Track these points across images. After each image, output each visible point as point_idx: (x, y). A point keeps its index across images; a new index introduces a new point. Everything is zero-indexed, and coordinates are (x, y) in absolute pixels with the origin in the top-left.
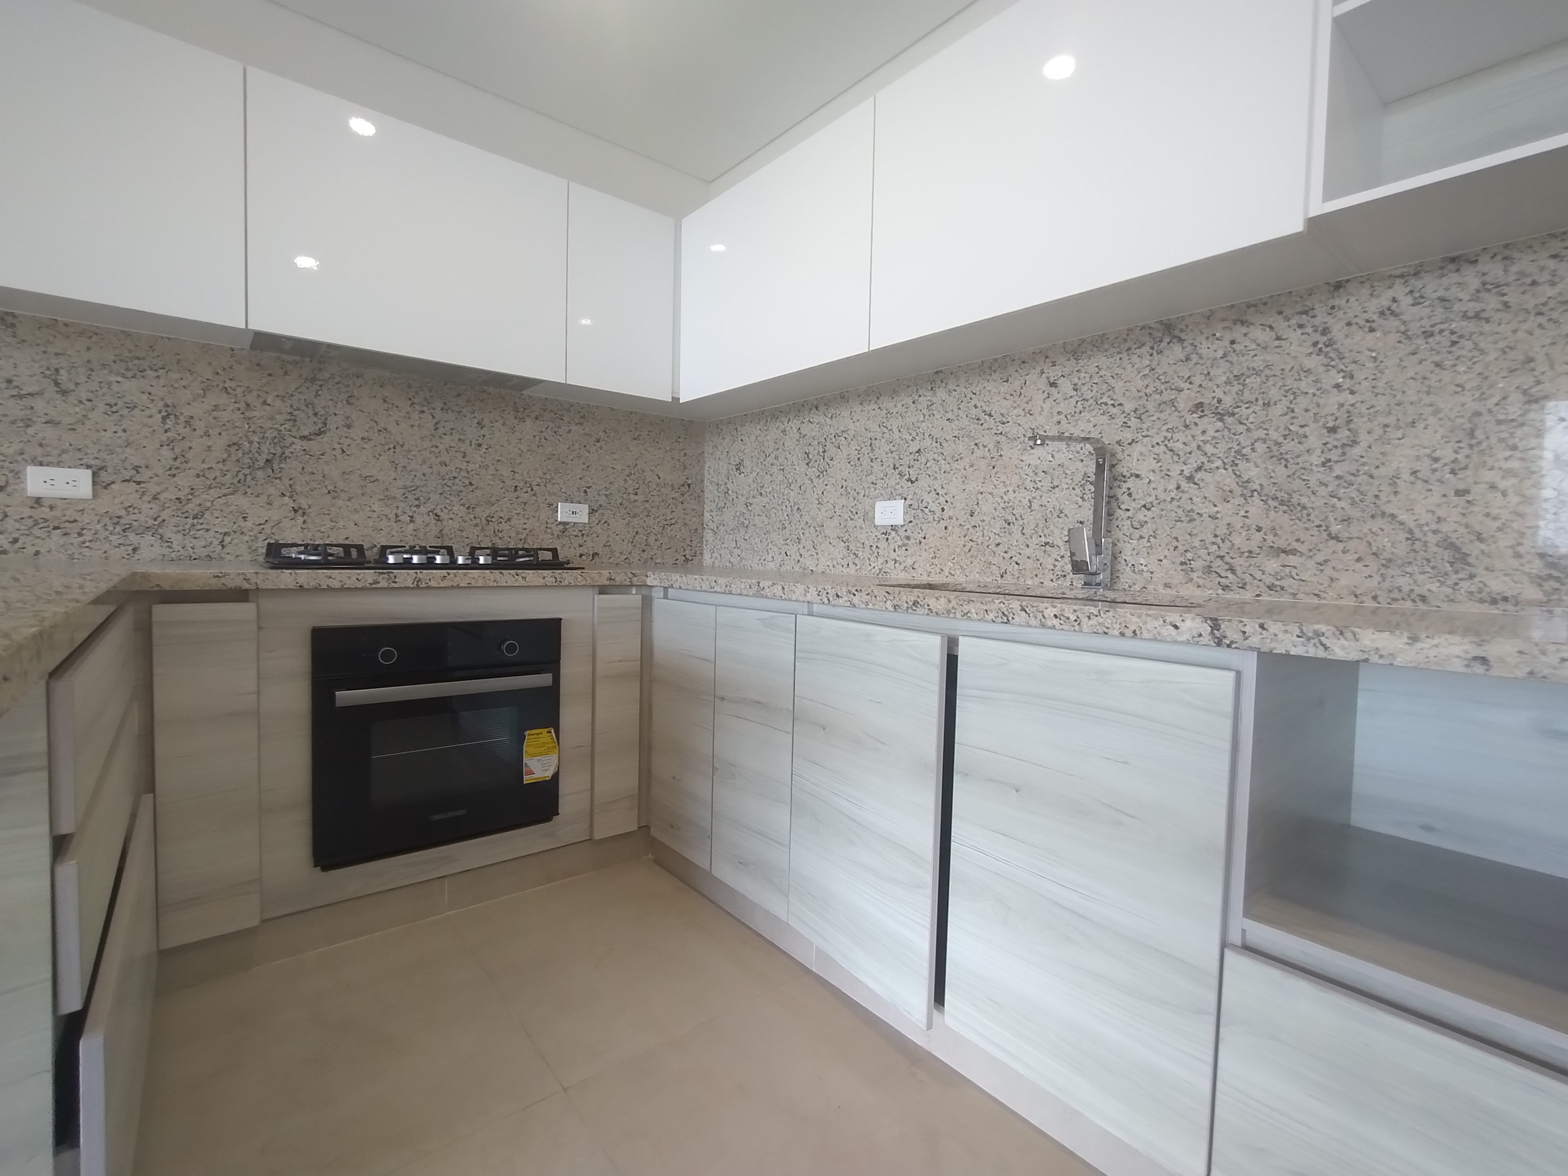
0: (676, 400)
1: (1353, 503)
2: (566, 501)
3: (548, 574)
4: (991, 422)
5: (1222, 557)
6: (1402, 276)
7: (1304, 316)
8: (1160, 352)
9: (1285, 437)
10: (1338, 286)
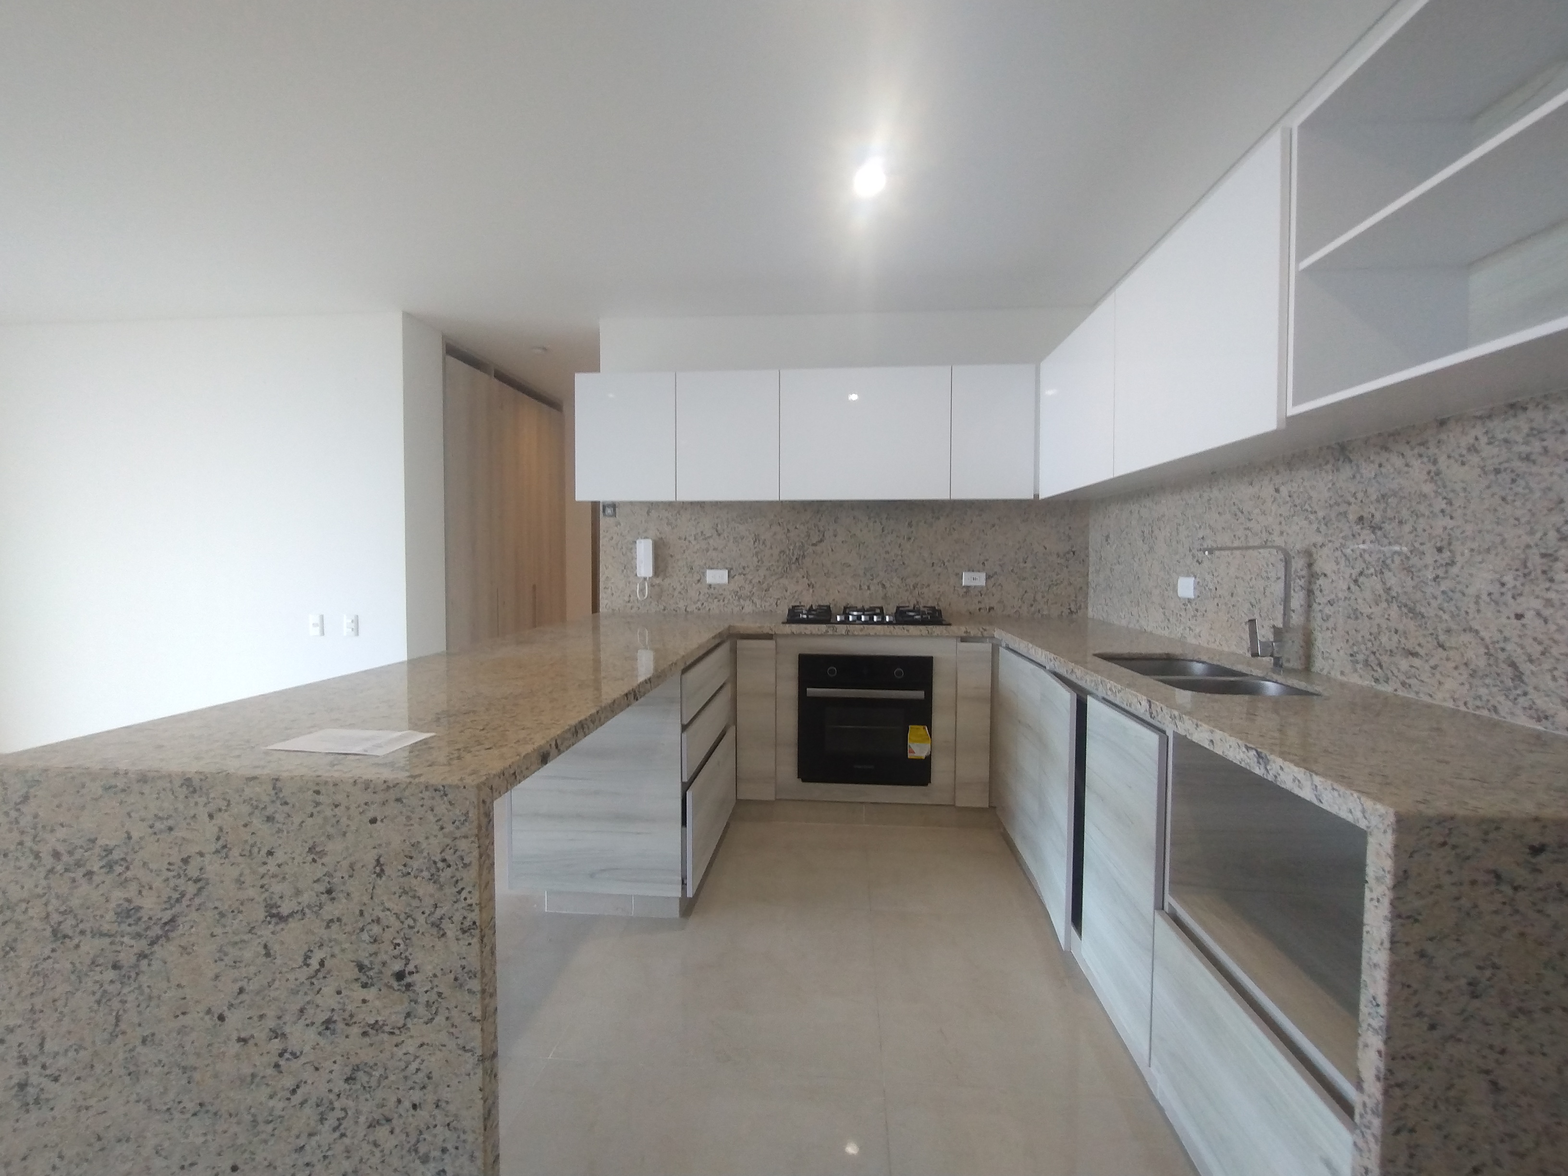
0: (1036, 496)
1: (1453, 616)
2: (969, 571)
3: (923, 629)
4: (1242, 519)
5: (1374, 653)
6: (1480, 418)
7: (1422, 447)
8: (1338, 470)
9: (1411, 552)
10: (1442, 423)
